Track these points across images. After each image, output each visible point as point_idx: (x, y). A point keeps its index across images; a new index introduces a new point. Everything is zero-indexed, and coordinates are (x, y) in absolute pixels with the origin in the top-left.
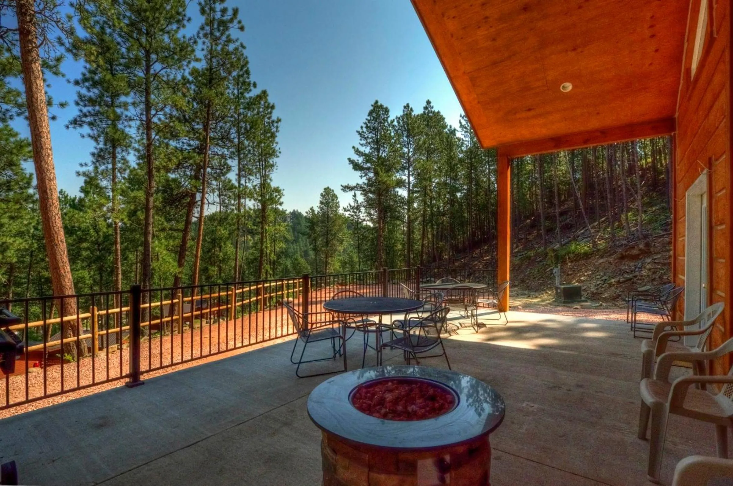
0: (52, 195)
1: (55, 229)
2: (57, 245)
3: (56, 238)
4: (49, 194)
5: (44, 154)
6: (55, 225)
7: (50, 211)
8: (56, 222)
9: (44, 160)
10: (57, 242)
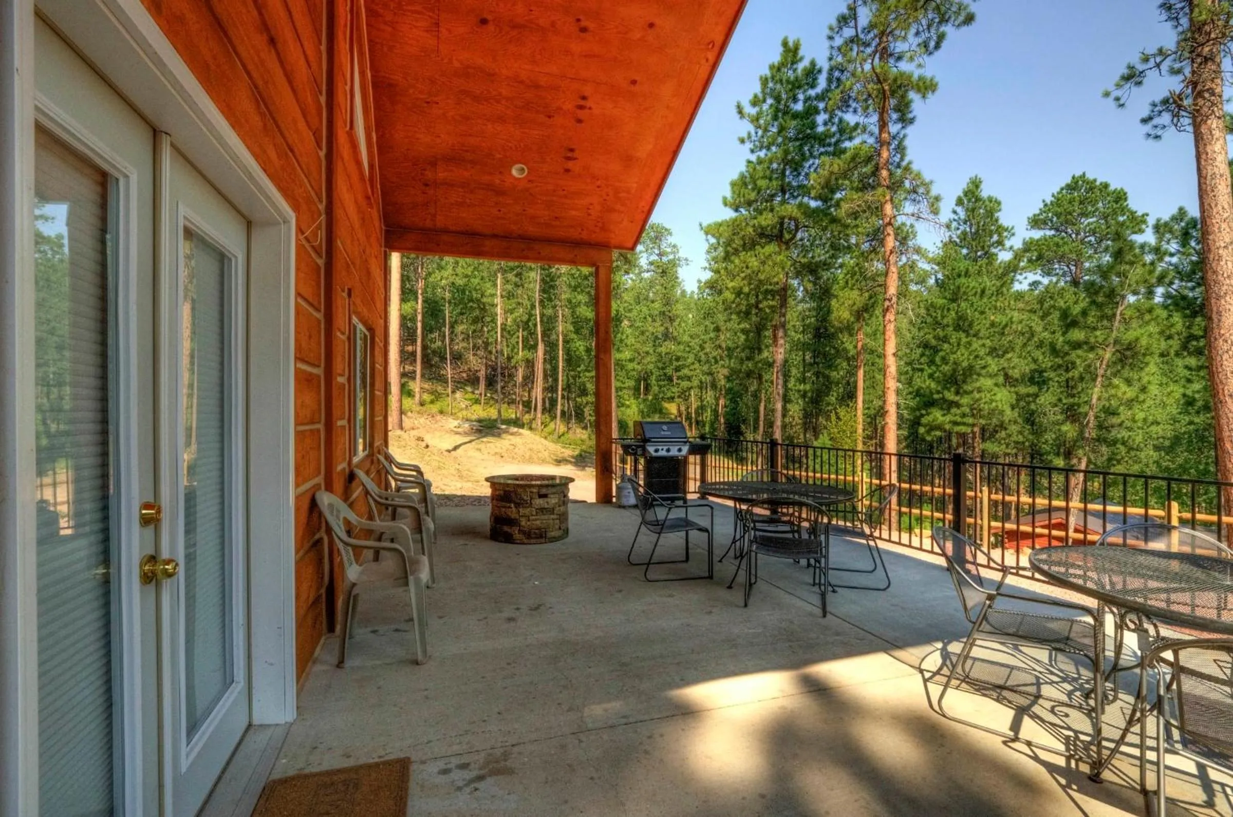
0: (1219, 321)
1: (1220, 375)
2: (1221, 402)
3: (1221, 391)
4: (1216, 320)
5: (1211, 259)
6: (1220, 370)
7: (1215, 348)
8: (1222, 365)
9: (1211, 268)
10: (1222, 397)
